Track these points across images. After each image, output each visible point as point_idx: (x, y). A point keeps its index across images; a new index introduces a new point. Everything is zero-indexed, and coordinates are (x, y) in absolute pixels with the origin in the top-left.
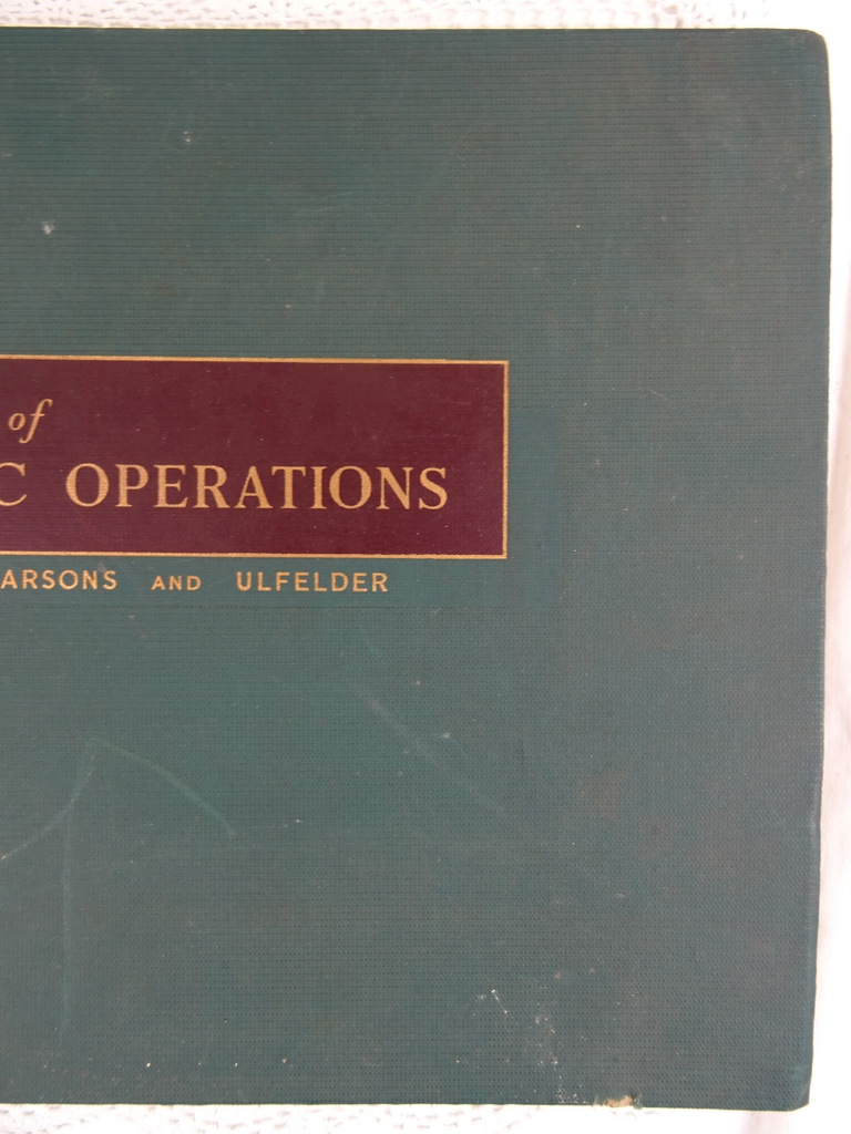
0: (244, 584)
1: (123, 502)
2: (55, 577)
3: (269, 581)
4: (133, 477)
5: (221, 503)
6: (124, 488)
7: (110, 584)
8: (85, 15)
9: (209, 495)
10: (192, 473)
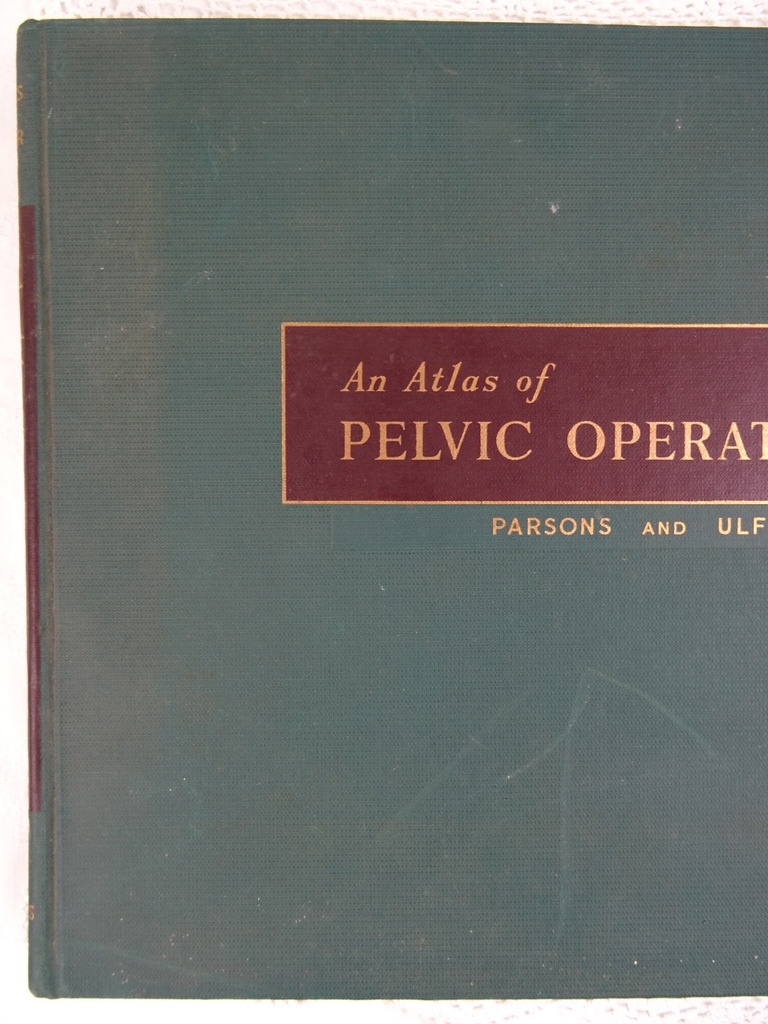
0: (725, 528)
1: (618, 456)
2: (557, 525)
3: (748, 526)
4: (627, 433)
5: (706, 456)
6: (618, 443)
7: (606, 530)
8: (539, 12)
9: (695, 448)
10: (681, 430)
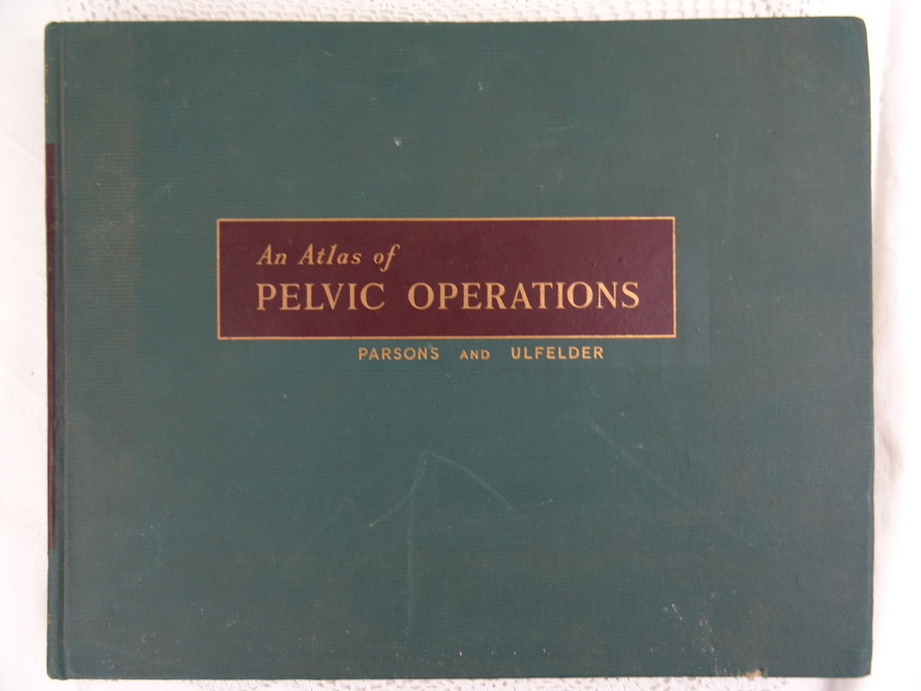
0: (516, 354)
1: (443, 306)
2: (402, 353)
3: (531, 353)
4: (449, 291)
5: (502, 306)
6: (443, 297)
7: (435, 356)
9: (494, 301)
10: (484, 288)
